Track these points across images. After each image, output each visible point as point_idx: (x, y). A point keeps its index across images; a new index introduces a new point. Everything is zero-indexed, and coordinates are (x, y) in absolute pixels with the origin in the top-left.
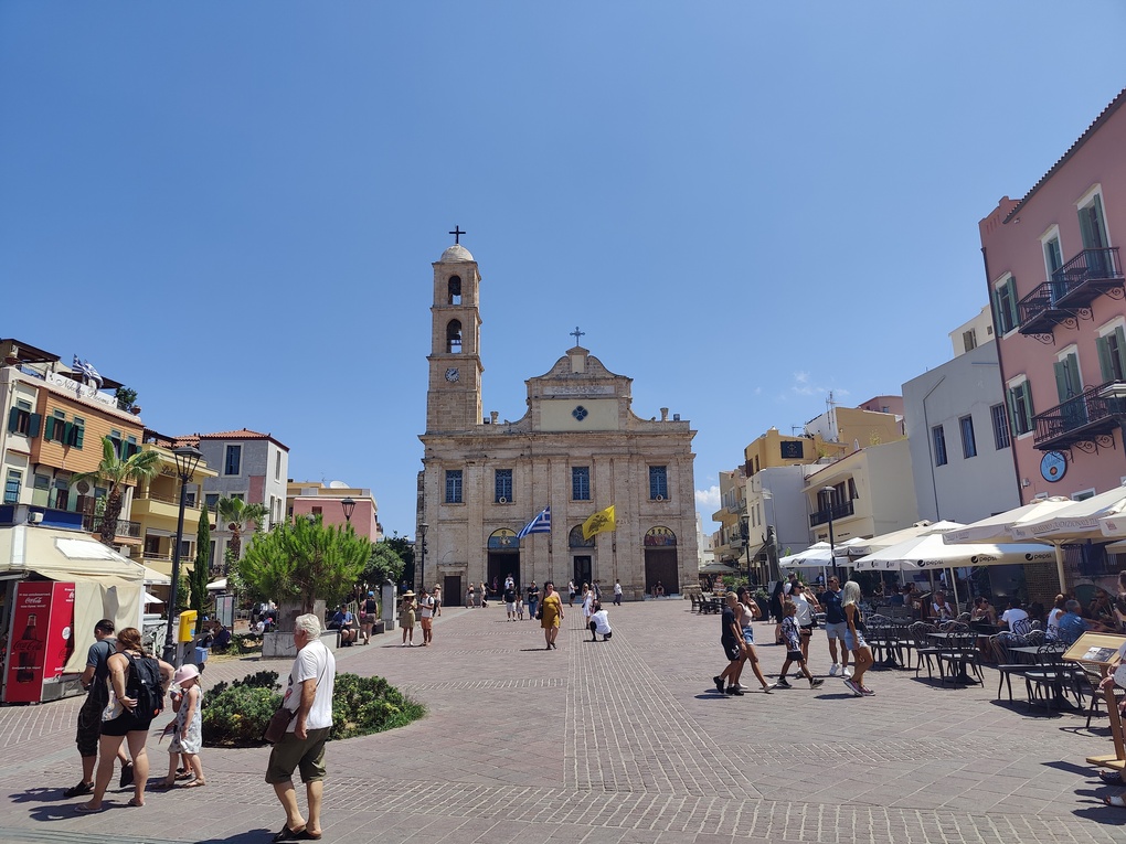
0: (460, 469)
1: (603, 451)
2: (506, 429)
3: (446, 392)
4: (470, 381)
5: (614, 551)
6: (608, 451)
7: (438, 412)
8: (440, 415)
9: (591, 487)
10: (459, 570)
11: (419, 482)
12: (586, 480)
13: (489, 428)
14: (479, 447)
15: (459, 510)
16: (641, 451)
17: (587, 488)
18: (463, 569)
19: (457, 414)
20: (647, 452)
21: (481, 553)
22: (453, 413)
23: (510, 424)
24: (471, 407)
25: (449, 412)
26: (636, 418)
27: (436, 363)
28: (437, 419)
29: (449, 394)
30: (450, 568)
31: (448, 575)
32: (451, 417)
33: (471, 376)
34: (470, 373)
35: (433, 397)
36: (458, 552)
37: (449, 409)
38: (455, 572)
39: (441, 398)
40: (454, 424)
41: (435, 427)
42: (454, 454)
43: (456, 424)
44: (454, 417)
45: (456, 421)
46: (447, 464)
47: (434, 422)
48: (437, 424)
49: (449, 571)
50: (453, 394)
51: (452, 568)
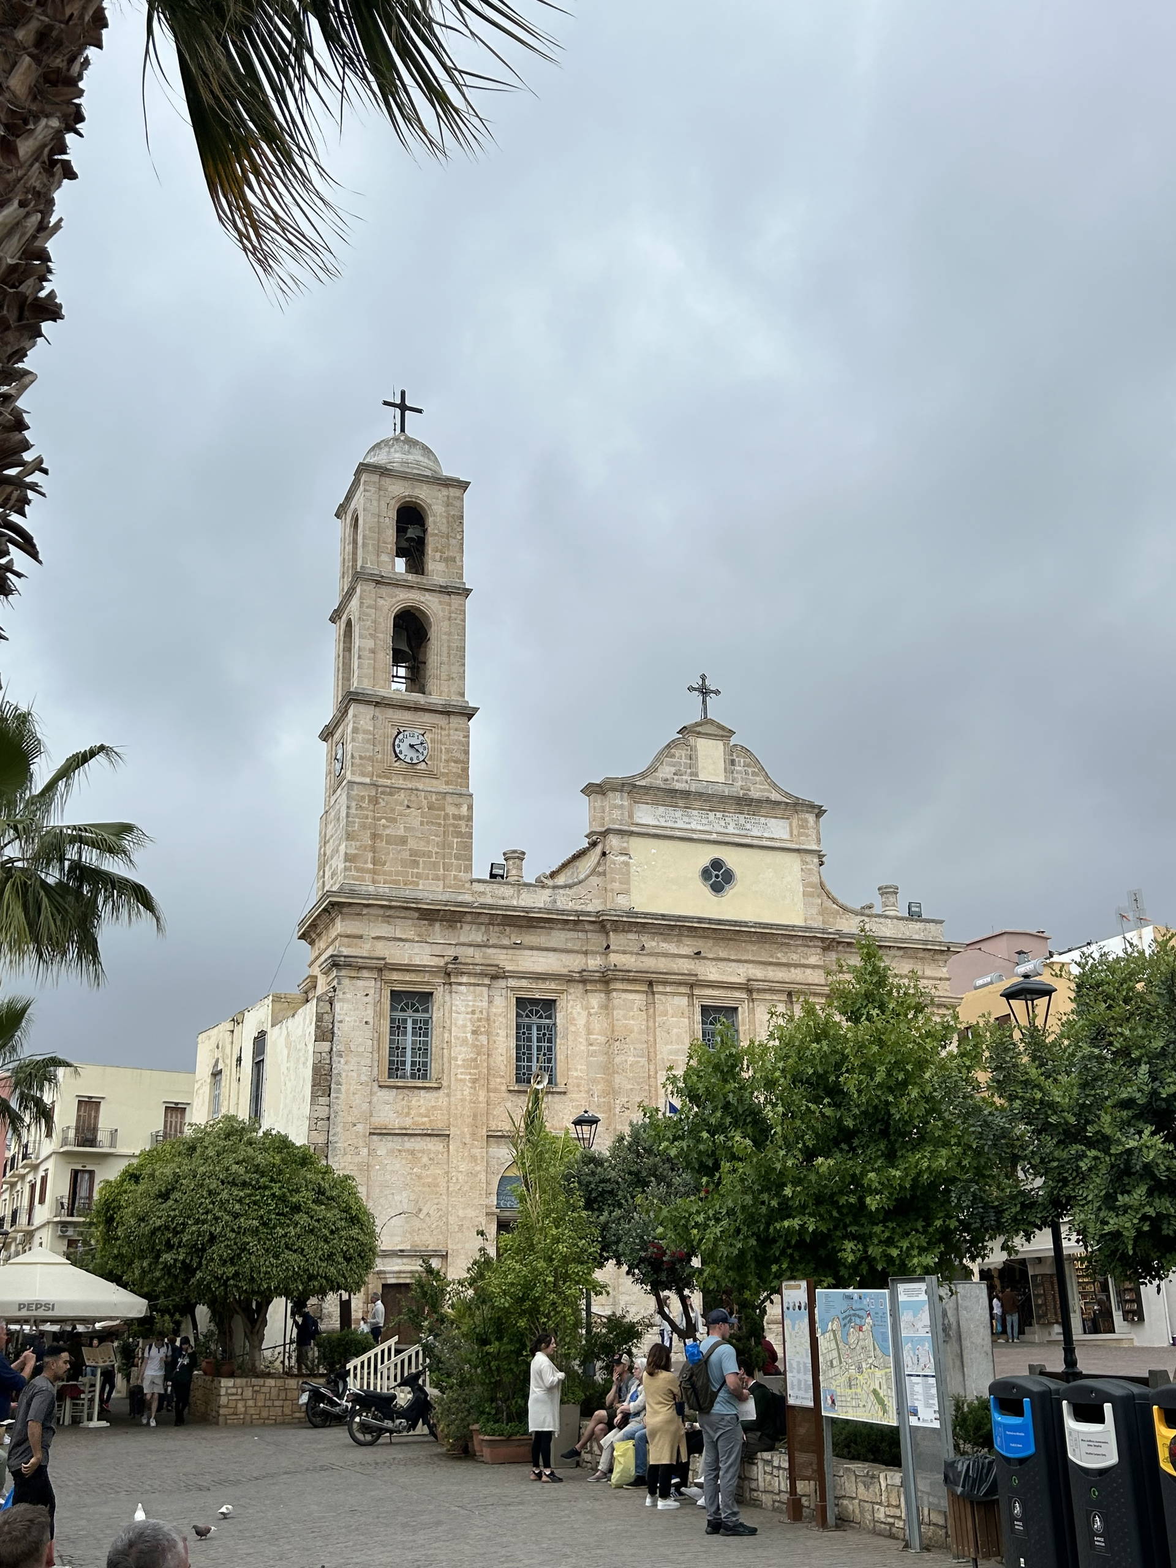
0: (427, 989)
1: (771, 973)
2: (543, 897)
3: (393, 790)
4: (455, 768)
6: (780, 974)
7: (374, 836)
8: (381, 844)
13: (501, 889)
14: (479, 937)
15: (422, 1101)
18: (434, 1264)
19: (422, 846)
21: (481, 1221)
22: (412, 844)
23: (554, 887)
24: (459, 834)
25: (403, 841)
27: (370, 711)
28: (370, 855)
29: (402, 793)
30: (399, 1261)
31: (392, 1281)
32: (408, 853)
33: (458, 755)
34: (455, 747)
35: (363, 797)
36: (421, 1216)
37: (401, 832)
38: (411, 1272)
39: (383, 804)
40: (415, 870)
41: (367, 876)
42: (416, 951)
43: (420, 871)
44: (413, 853)
45: (418, 864)
46: (395, 976)
47: (366, 863)
48: (371, 866)
49: (396, 1268)
50: (413, 798)
51: (405, 1260)
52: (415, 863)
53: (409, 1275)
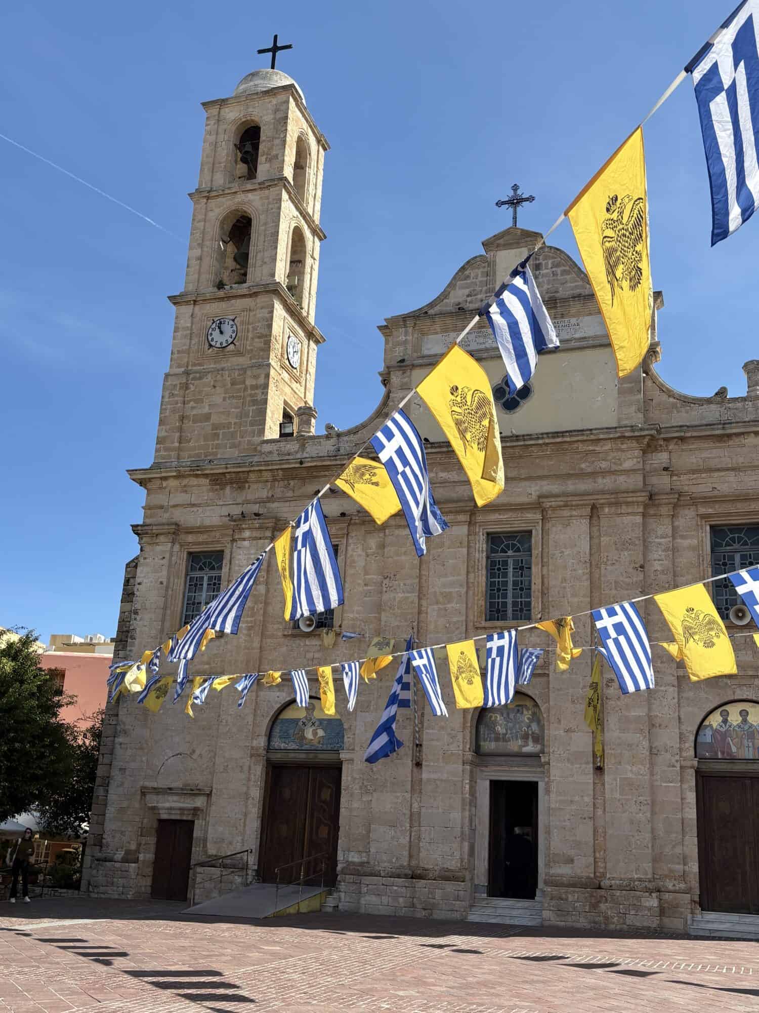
0: (218, 547)
1: (571, 486)
2: (328, 447)
3: (202, 375)
4: (259, 343)
5: (599, 770)
6: (583, 486)
7: (182, 418)
8: (188, 424)
9: (536, 586)
10: (189, 803)
11: (127, 582)
12: (523, 568)
13: (292, 446)
14: (264, 494)
16: (684, 483)
17: (524, 589)
18: (199, 802)
19: (223, 420)
20: (703, 486)
21: (247, 762)
22: (214, 419)
23: (339, 435)
24: (254, 402)
25: (207, 417)
26: (670, 393)
27: (187, 310)
28: (177, 434)
29: (209, 376)
30: (170, 798)
31: (164, 816)
32: (210, 428)
33: (262, 331)
34: (260, 324)
35: (175, 385)
36: (195, 756)
37: (206, 410)
38: (181, 809)
39: (192, 388)
40: (216, 442)
41: (173, 453)
42: (208, 514)
43: (220, 442)
44: (215, 427)
45: (218, 435)
46: (190, 538)
47: (173, 442)
48: (177, 444)
49: (167, 805)
50: (219, 377)
51: (175, 798)
52: (217, 435)
53: (178, 812)
